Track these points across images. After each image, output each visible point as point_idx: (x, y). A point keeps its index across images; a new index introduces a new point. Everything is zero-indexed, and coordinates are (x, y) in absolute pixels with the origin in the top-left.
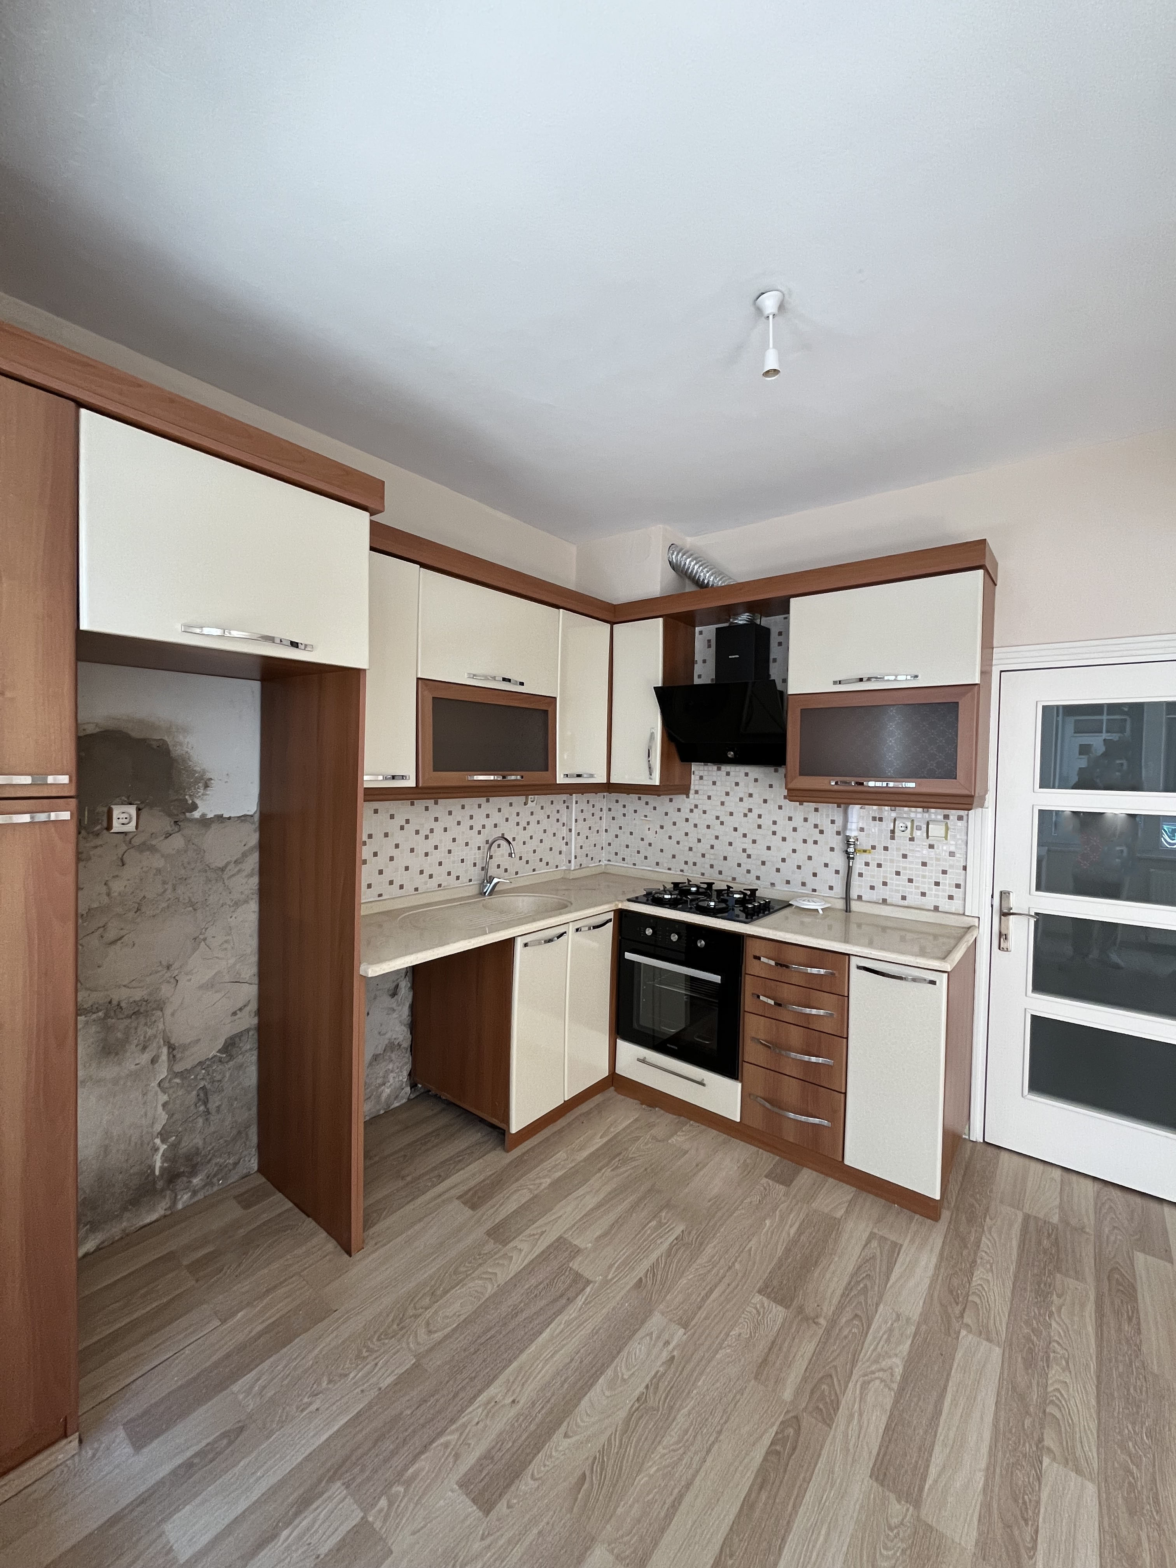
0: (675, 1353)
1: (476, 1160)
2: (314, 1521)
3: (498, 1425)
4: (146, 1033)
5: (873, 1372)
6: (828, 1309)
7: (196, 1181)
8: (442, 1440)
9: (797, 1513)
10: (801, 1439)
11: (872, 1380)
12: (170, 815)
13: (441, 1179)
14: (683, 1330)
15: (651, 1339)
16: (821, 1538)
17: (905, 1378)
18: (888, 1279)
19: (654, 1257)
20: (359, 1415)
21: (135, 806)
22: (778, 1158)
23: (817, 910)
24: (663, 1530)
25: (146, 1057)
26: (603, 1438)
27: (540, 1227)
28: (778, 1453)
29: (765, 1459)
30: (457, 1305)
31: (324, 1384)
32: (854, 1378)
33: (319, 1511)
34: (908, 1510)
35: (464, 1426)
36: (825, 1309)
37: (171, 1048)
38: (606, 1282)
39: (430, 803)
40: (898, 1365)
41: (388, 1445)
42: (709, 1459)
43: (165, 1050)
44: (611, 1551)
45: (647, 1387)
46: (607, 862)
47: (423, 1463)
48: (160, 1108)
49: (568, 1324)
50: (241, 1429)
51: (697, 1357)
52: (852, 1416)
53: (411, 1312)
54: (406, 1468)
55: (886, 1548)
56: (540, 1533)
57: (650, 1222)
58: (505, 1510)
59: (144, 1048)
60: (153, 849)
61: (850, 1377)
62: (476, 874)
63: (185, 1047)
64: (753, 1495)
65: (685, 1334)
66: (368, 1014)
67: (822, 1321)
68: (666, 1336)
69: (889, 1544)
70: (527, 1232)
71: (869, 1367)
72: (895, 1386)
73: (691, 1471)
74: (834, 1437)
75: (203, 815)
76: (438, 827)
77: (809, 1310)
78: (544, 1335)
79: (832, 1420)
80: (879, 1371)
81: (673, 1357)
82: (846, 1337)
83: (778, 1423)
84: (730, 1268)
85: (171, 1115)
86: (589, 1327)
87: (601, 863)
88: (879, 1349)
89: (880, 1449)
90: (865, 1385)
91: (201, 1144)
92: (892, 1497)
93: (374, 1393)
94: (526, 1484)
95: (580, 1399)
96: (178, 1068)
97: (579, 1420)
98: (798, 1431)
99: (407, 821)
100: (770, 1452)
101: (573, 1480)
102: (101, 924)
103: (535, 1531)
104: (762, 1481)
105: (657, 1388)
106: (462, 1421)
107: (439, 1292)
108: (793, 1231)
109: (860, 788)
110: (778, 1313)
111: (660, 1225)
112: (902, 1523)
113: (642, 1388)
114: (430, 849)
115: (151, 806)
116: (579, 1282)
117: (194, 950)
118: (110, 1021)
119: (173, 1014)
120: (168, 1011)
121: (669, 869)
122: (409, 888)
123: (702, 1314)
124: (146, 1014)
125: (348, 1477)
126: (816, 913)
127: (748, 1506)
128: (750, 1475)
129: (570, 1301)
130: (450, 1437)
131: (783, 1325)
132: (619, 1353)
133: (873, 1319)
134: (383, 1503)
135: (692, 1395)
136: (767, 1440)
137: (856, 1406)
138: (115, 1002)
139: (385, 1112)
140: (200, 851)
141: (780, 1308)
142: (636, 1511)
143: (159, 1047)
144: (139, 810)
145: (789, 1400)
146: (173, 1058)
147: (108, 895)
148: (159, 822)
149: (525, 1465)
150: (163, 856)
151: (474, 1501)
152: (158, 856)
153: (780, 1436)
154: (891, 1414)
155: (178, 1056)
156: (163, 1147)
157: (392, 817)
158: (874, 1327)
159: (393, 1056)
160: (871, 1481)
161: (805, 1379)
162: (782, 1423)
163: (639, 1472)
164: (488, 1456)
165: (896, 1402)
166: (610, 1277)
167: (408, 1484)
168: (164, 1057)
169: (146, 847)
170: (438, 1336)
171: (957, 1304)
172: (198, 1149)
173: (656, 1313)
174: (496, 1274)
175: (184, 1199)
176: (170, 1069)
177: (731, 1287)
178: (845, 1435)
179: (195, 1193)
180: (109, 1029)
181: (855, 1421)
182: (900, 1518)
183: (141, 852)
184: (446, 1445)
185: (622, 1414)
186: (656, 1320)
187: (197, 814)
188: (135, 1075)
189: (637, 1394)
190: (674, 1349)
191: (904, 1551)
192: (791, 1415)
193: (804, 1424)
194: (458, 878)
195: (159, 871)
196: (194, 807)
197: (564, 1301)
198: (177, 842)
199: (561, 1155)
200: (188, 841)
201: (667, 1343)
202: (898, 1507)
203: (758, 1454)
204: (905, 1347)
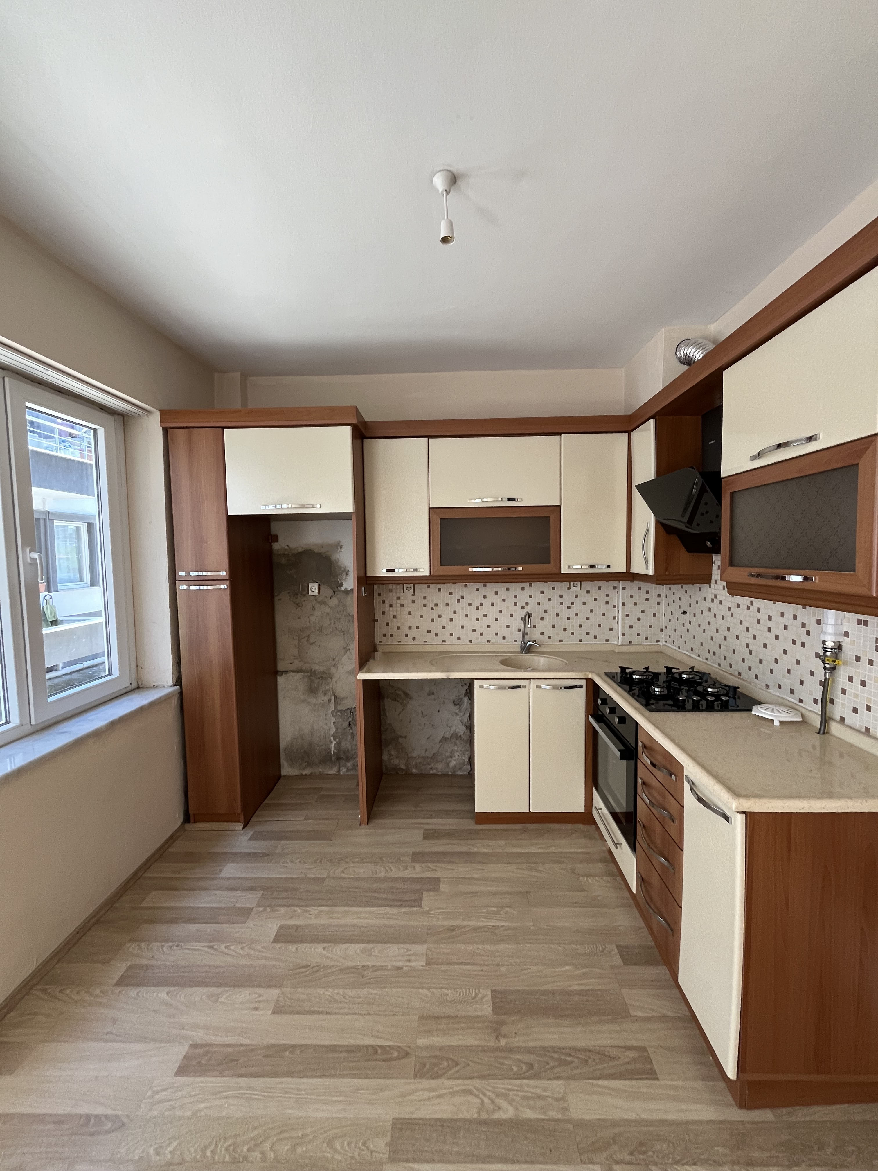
0: (405, 968)
1: (457, 818)
2: (245, 896)
3: (314, 921)
4: (325, 687)
5: (485, 1095)
6: (517, 1042)
7: (349, 764)
8: (296, 908)
9: (344, 1078)
10: (394, 1063)
11: (477, 1096)
12: (332, 588)
13: (431, 817)
14: (425, 964)
15: (406, 952)
16: (334, 1099)
17: (498, 1123)
18: (599, 1079)
19: (466, 923)
20: (291, 878)
21: (317, 584)
22: (653, 944)
23: (772, 721)
24: (299, 1013)
25: (326, 699)
26: (333, 963)
27: (437, 866)
28: (376, 1052)
29: (367, 1047)
30: (362, 871)
31: (297, 861)
32: (468, 1082)
33: (249, 895)
34: (384, 1153)
35: (306, 911)
36: (517, 1039)
37: (336, 697)
38: (428, 912)
39: (480, 586)
40: (507, 1112)
41: (284, 895)
42: (349, 1017)
43: (333, 697)
44: (279, 997)
45: (373, 966)
46: (664, 643)
47: (282, 910)
48: (332, 723)
49: (387, 913)
50: (268, 855)
51: (412, 979)
52: (433, 1090)
53: (348, 860)
54: (277, 906)
55: (348, 1144)
56: (274, 966)
57: (493, 907)
58: (277, 947)
59: (325, 694)
60: (324, 603)
61: (467, 1078)
62: (519, 636)
63: (342, 699)
64: (341, 1049)
65: (422, 966)
66: (439, 711)
67: (503, 1042)
68: (413, 958)
69: (353, 1145)
70: (429, 865)
71: (488, 1090)
72: (484, 1116)
73: (337, 1011)
74: (409, 1084)
75: (346, 589)
76: (487, 602)
77: (505, 1029)
78: (372, 908)
79: (421, 1077)
80: (489, 1098)
81: (402, 968)
82: (503, 1064)
83: (396, 1044)
84: (498, 965)
85: (337, 729)
86: (391, 922)
87: (659, 643)
88: (511, 1093)
89: (420, 1119)
90: (469, 1092)
91: (350, 748)
92: (388, 1139)
93: (303, 876)
94: (292, 948)
95: (345, 943)
96: (339, 708)
97: (334, 949)
98: (398, 1059)
99: (462, 597)
100: (374, 1049)
101: (304, 963)
102: (307, 635)
103: (274, 963)
104: (351, 1050)
105: (376, 971)
106: (308, 909)
107: (364, 861)
108: (576, 987)
109: (780, 583)
110: (487, 1010)
111: (497, 913)
112: (372, 1152)
113: (370, 964)
114: (481, 616)
115: (324, 584)
116: (418, 903)
117: (345, 654)
118: (312, 678)
119: (336, 682)
120: (334, 680)
121: (699, 656)
122: (465, 640)
123: (444, 968)
124: (325, 679)
125: (266, 893)
126: (770, 724)
127: (333, 1049)
128: (352, 1042)
129: (401, 906)
130: (298, 910)
131: (477, 1017)
132: (385, 943)
133: (540, 1078)
134: (261, 909)
135: (384, 990)
136: (379, 1042)
137: (445, 1091)
138: (313, 670)
139: (452, 775)
140: (345, 606)
141: (490, 1009)
142: (302, 997)
143: (331, 696)
144: (319, 585)
145: (418, 1045)
146: (336, 703)
147: (309, 622)
148: (327, 591)
149: (302, 942)
150: (329, 607)
151: (276, 935)
152: (327, 607)
153: (388, 1049)
154: (456, 1120)
155: (339, 702)
156: (334, 742)
157: (451, 594)
158: (531, 1082)
159: (458, 742)
160: (391, 1120)
161: (441, 1048)
162: (399, 1047)
163: (323, 988)
164: (297, 927)
165: (470, 1121)
166: (432, 912)
167: (272, 911)
168: (333, 700)
169: (323, 603)
170: (343, 875)
171: (631, 1154)
172: (348, 749)
173: (426, 946)
174: (391, 870)
175: (343, 771)
176: (336, 707)
177: (483, 973)
178: (416, 1091)
179: (348, 770)
180: (312, 681)
181: (431, 1094)
182: (375, 1149)
183: (321, 604)
184: (295, 911)
185: (350, 964)
186: (421, 948)
187: (343, 588)
188: (323, 705)
189: (367, 964)
190: (407, 966)
191: (352, 1158)
192: (408, 1049)
193: (405, 1061)
194: (504, 638)
195: (328, 614)
196: (342, 585)
197: (399, 903)
198: (335, 601)
199: (503, 842)
200: (340, 601)
201: (409, 961)
202: (383, 1145)
203: (368, 1041)
204: (529, 1114)
